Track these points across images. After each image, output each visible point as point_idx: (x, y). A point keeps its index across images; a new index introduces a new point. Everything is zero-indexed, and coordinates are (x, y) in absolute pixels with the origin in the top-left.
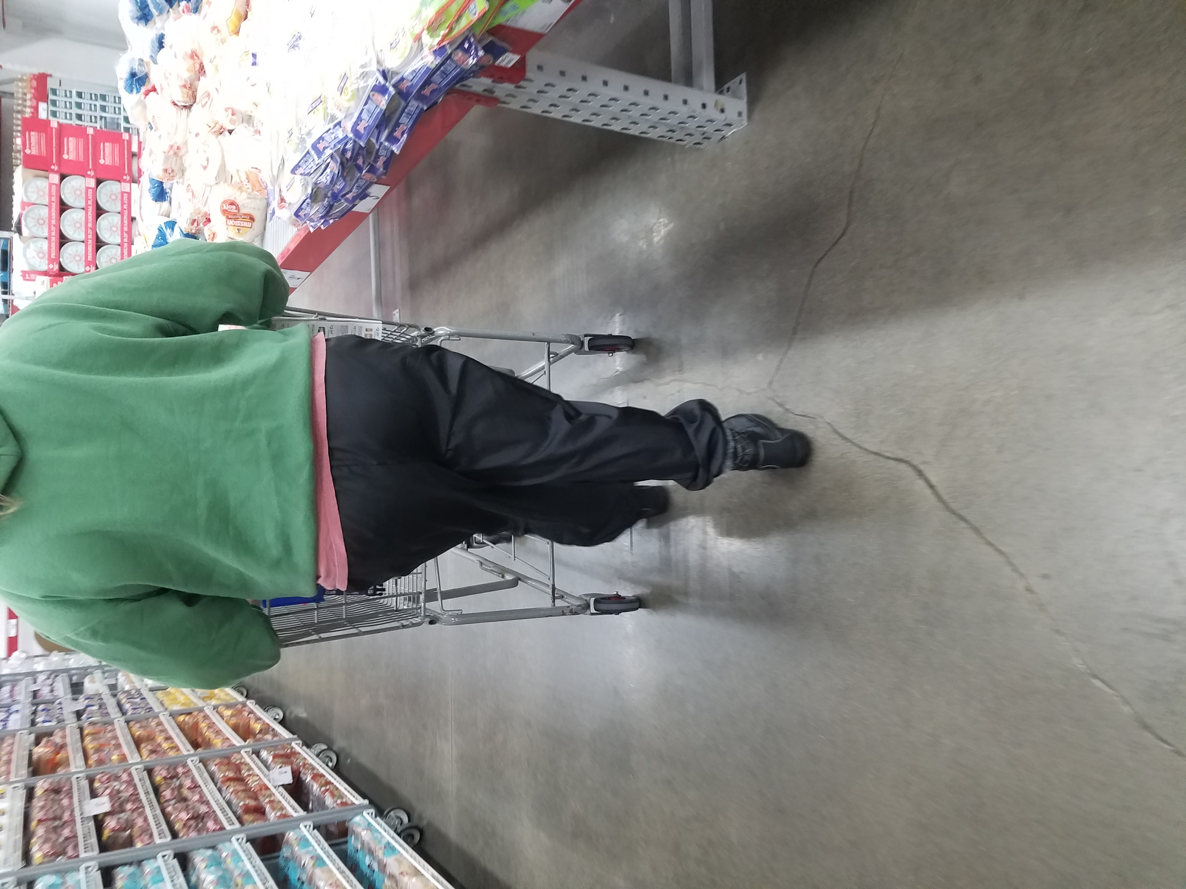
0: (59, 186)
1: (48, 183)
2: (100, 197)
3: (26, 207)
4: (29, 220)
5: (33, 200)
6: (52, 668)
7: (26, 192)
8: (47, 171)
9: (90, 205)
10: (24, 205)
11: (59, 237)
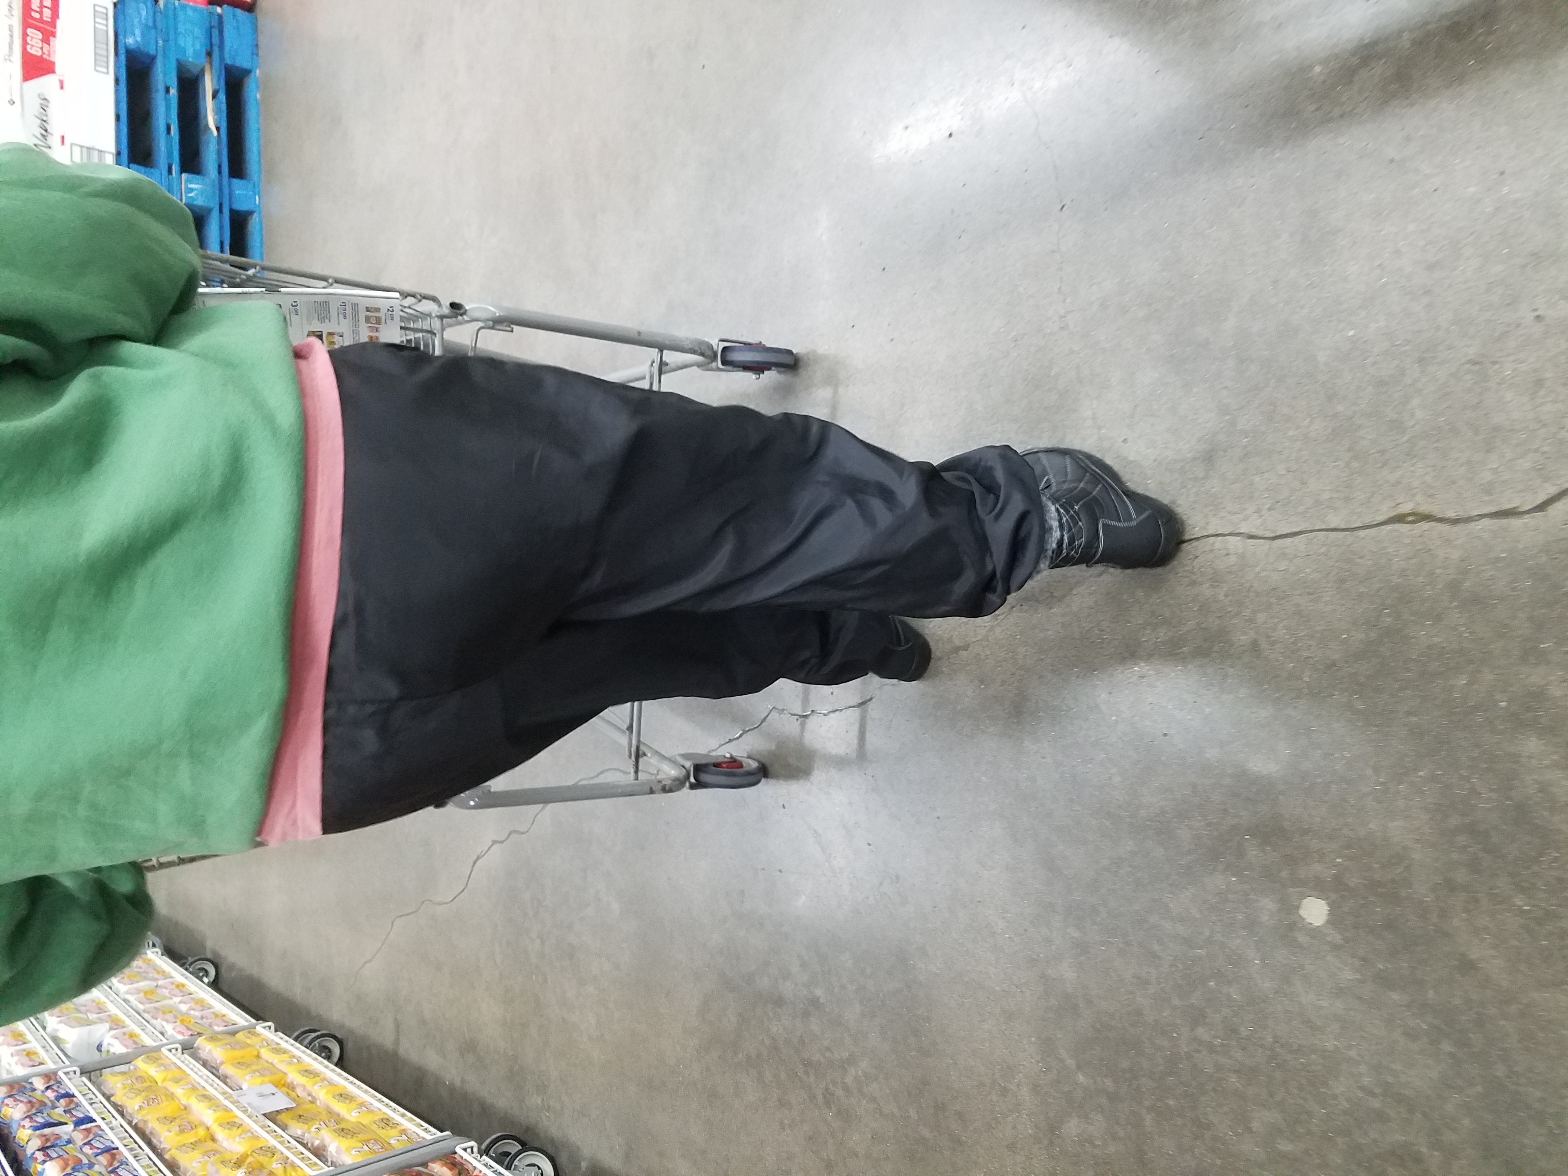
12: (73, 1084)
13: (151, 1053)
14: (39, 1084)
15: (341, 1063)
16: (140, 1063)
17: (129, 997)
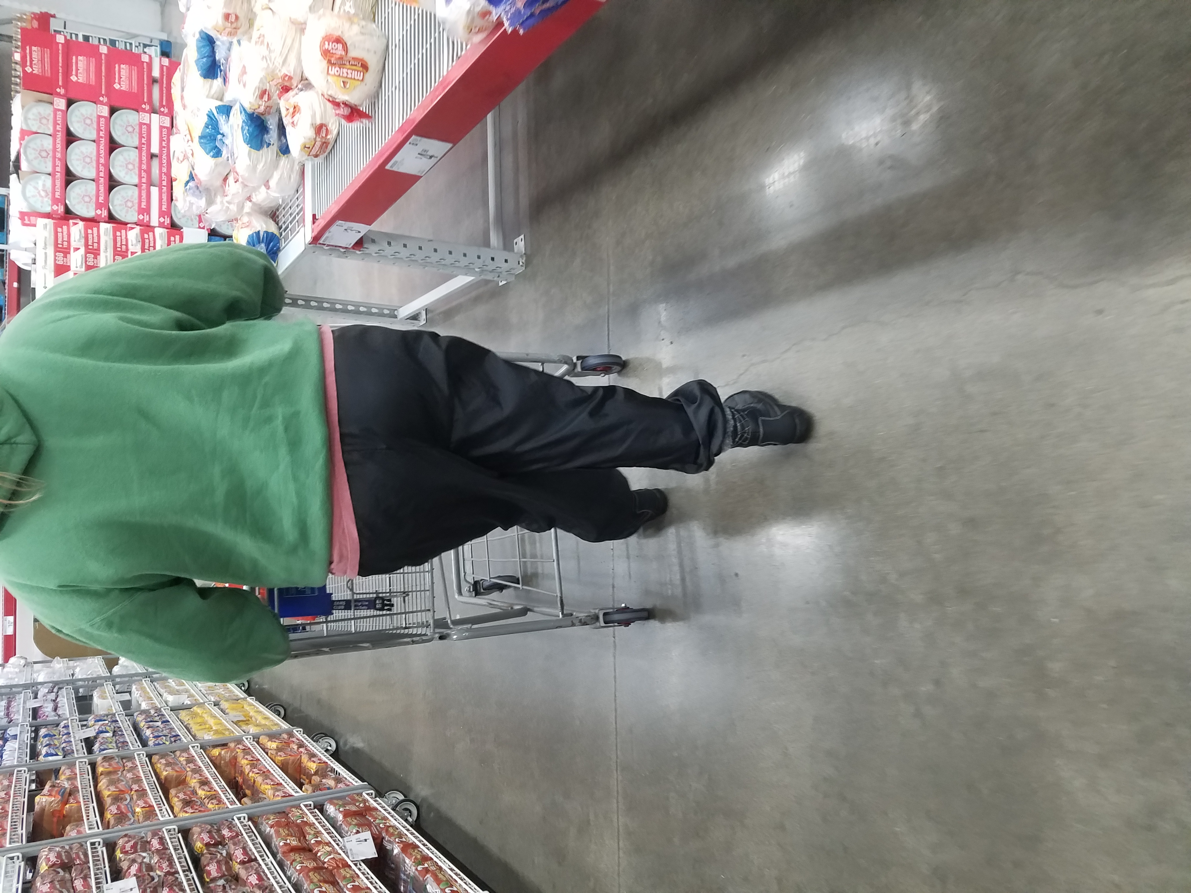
0: (65, 113)
1: (52, 109)
2: (114, 128)
3: (26, 137)
4: (29, 151)
5: (34, 129)
6: (55, 678)
7: (26, 119)
8: (52, 94)
9: (102, 137)
10: (24, 133)
11: (64, 174)
12: (166, 713)
13: (201, 705)
14: (152, 712)
15: (284, 718)
16: (195, 708)
17: (201, 689)
